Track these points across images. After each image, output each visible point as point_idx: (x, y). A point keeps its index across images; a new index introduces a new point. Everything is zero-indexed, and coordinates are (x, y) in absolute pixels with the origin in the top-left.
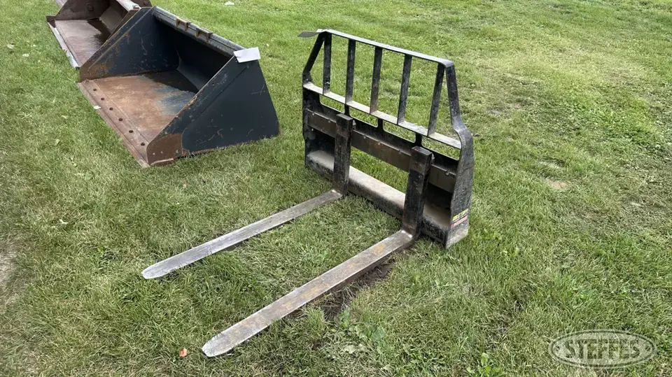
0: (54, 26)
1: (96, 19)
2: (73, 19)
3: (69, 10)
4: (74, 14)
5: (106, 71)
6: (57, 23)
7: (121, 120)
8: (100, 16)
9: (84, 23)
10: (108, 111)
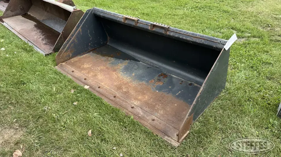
0: (3, 22)
1: (26, 14)
2: (13, 16)
3: (10, 11)
4: (13, 13)
5: (71, 55)
6: (4, 20)
7: (115, 97)
8: (28, 12)
9: (20, 17)
10: (98, 89)
